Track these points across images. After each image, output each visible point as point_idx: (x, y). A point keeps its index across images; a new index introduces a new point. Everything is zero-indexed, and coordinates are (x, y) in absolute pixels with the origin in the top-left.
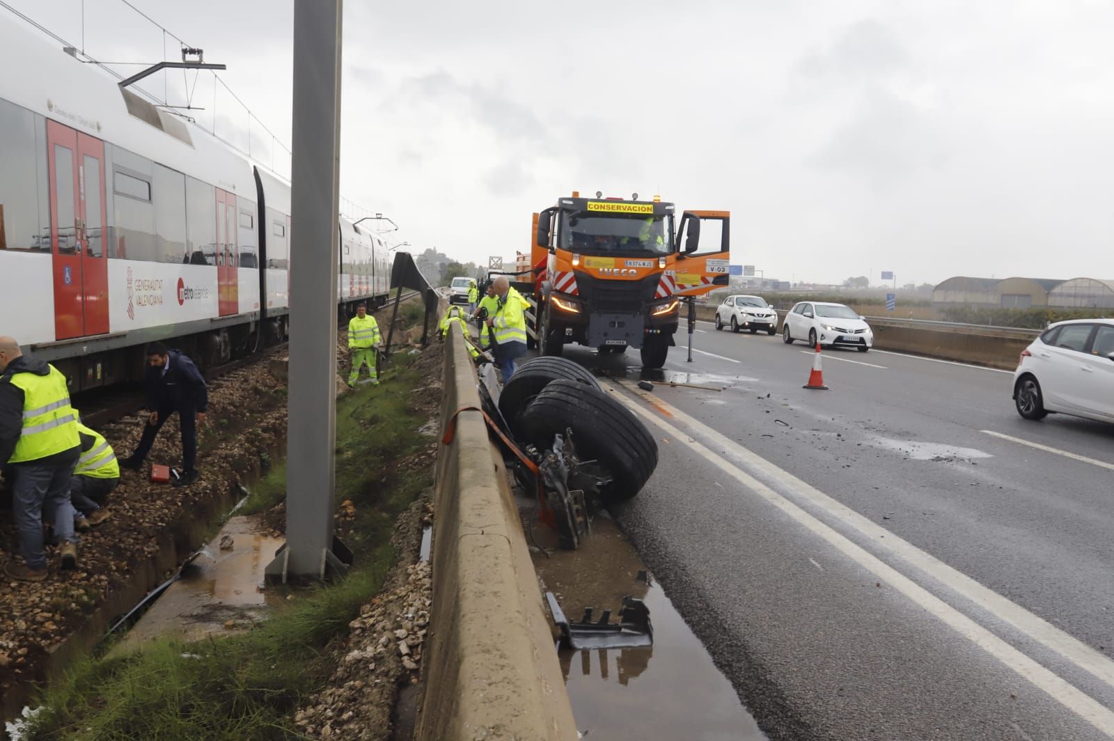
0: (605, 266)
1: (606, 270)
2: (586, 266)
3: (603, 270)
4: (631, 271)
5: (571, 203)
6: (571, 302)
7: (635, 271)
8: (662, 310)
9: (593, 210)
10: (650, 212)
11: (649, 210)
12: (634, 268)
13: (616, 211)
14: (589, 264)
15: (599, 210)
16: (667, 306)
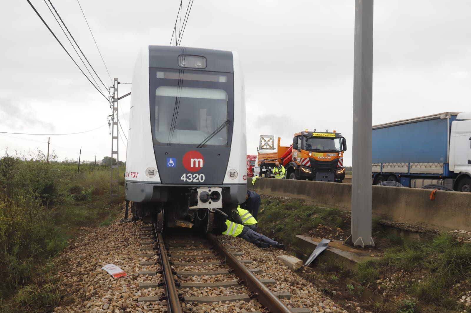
0: (320, 156)
1: (320, 157)
2: (313, 156)
3: (319, 157)
4: (329, 157)
5: (307, 133)
6: (308, 169)
7: (330, 157)
8: (339, 172)
9: (315, 136)
10: (334, 136)
11: (333, 135)
12: (330, 156)
13: (323, 136)
14: (314, 155)
15: (317, 136)
16: (341, 170)
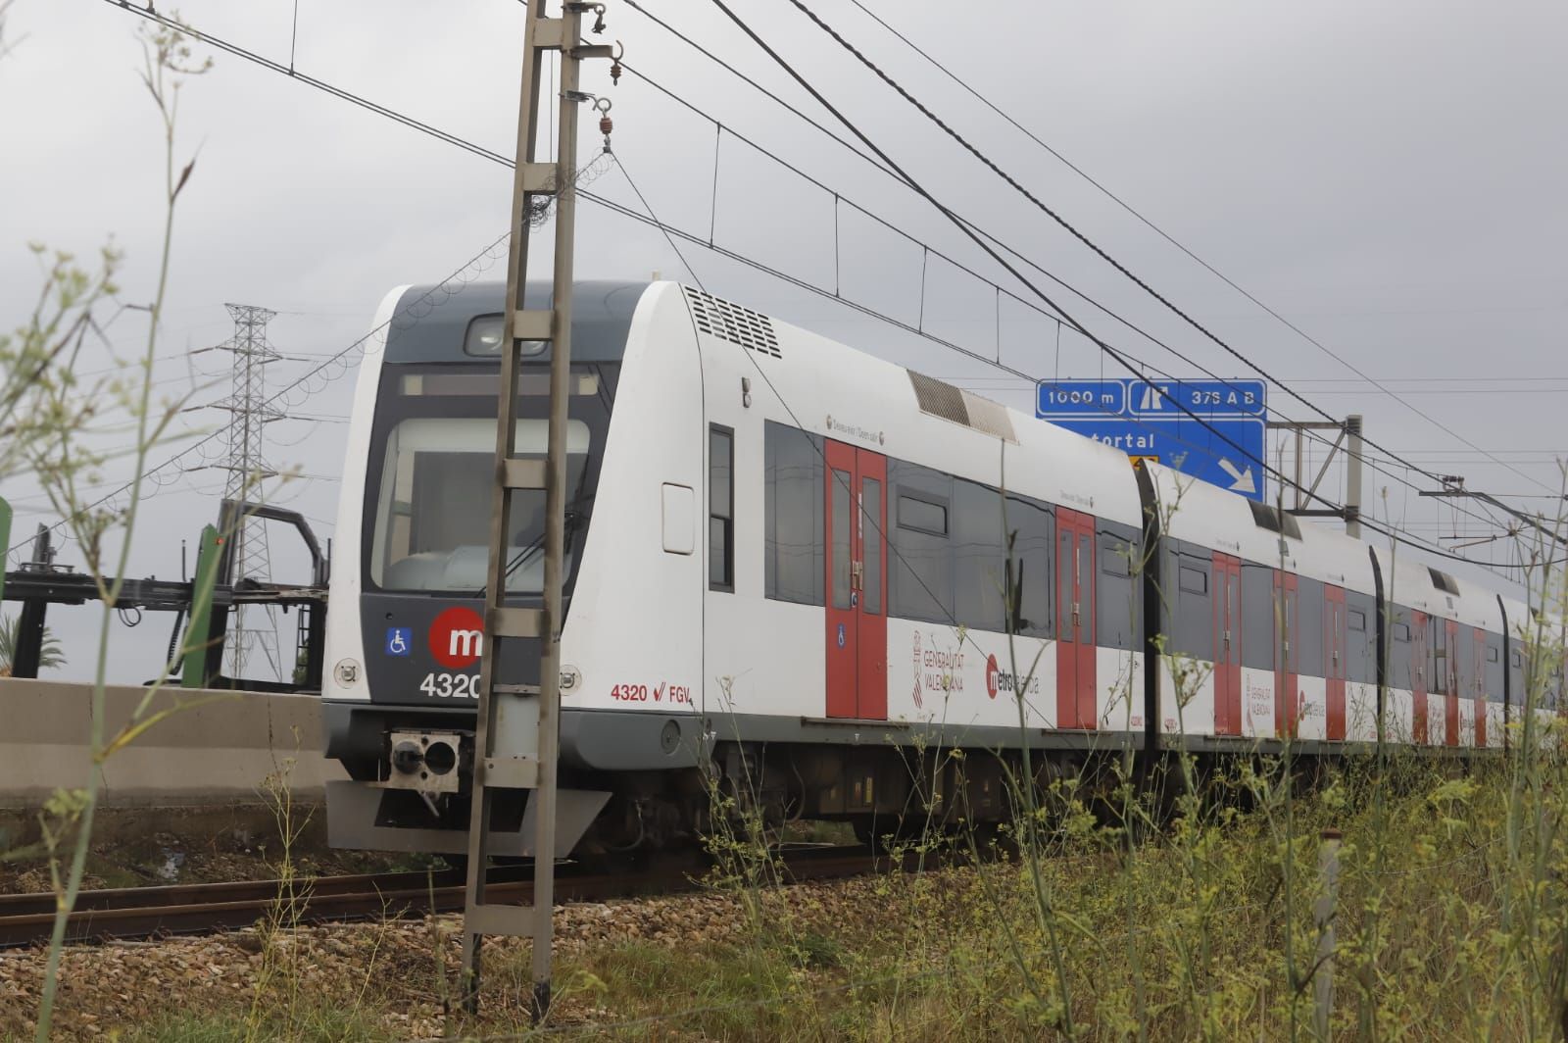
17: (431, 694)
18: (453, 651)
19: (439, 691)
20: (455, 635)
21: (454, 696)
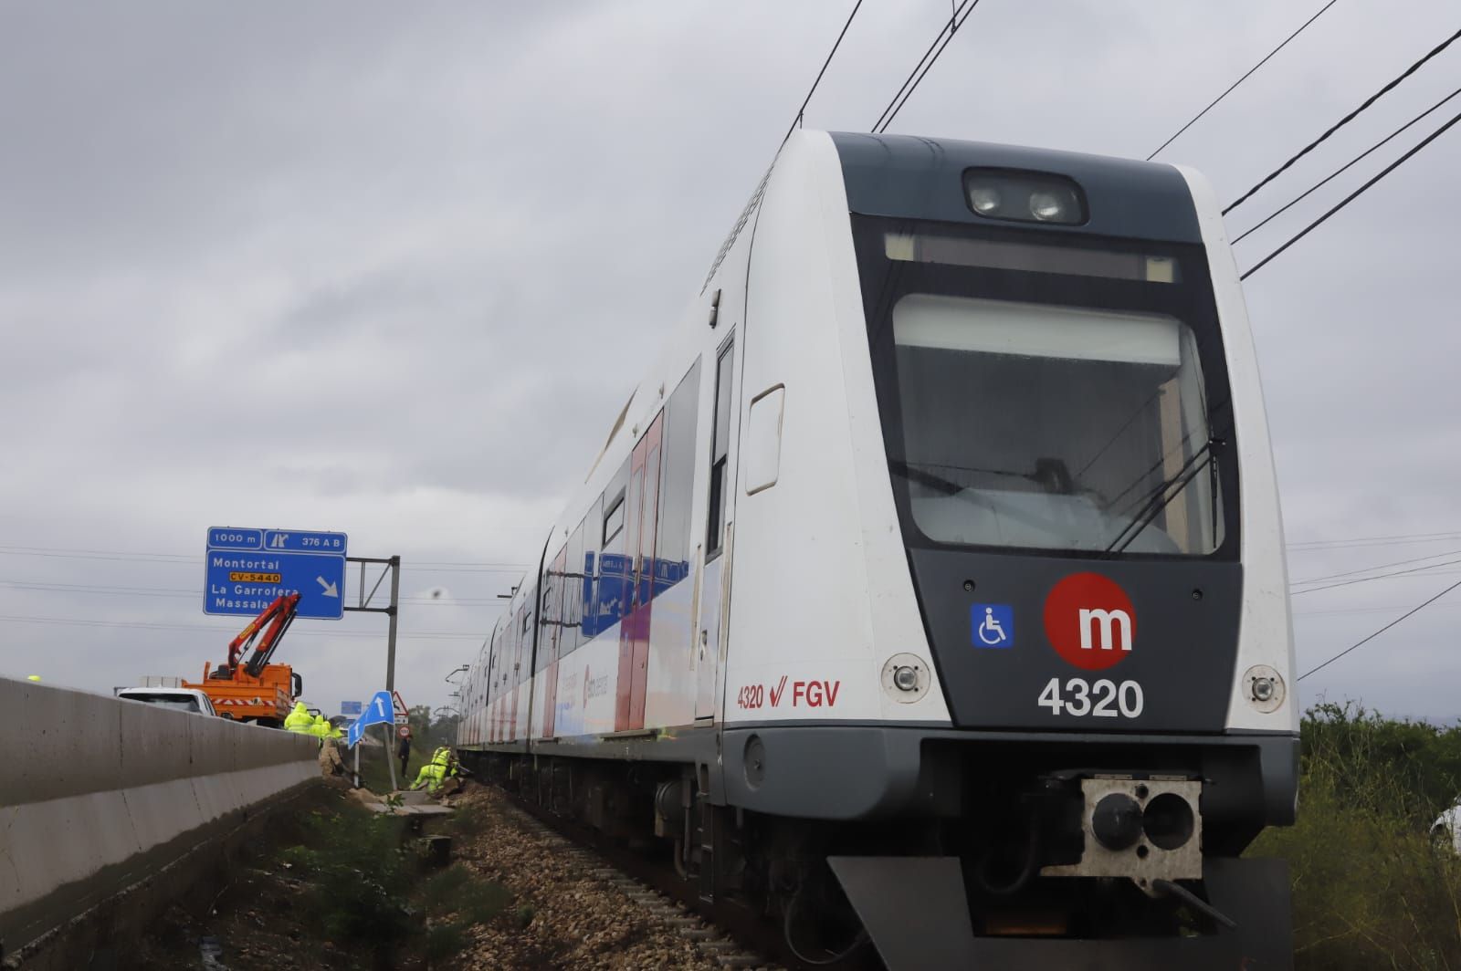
17: (1056, 711)
18: (1086, 642)
19: (1070, 707)
20: (1085, 616)
21: (1096, 713)
